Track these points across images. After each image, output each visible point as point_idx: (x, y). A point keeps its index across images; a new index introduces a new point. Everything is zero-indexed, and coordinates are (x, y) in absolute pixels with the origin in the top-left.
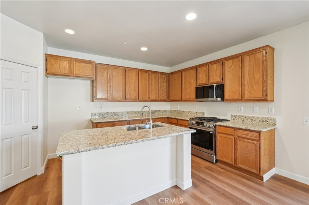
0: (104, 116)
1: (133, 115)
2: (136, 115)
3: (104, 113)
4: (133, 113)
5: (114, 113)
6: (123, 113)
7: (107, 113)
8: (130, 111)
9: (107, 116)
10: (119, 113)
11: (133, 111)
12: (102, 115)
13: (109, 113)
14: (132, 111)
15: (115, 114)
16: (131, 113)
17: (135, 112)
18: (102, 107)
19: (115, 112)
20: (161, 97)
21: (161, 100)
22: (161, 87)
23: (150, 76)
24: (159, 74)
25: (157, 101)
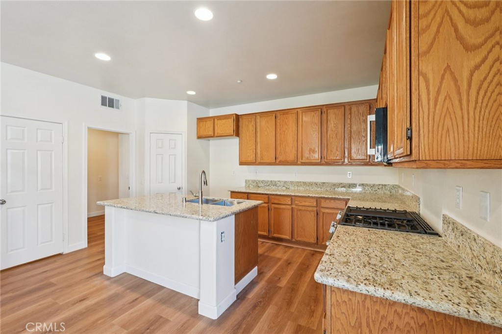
0: (258, 185)
1: (301, 188)
2: (308, 188)
3: (259, 181)
4: (302, 184)
5: (271, 181)
6: (285, 182)
7: (262, 182)
8: (296, 181)
9: (262, 185)
10: (279, 183)
11: (301, 181)
12: (257, 184)
13: (267, 182)
14: (299, 180)
15: (273, 183)
16: (298, 184)
17: (305, 183)
18: (256, 172)
19: (273, 180)
20: (354, 156)
21: (353, 162)
22: (353, 135)
23: (324, 115)
24: (347, 108)
25: (343, 164)
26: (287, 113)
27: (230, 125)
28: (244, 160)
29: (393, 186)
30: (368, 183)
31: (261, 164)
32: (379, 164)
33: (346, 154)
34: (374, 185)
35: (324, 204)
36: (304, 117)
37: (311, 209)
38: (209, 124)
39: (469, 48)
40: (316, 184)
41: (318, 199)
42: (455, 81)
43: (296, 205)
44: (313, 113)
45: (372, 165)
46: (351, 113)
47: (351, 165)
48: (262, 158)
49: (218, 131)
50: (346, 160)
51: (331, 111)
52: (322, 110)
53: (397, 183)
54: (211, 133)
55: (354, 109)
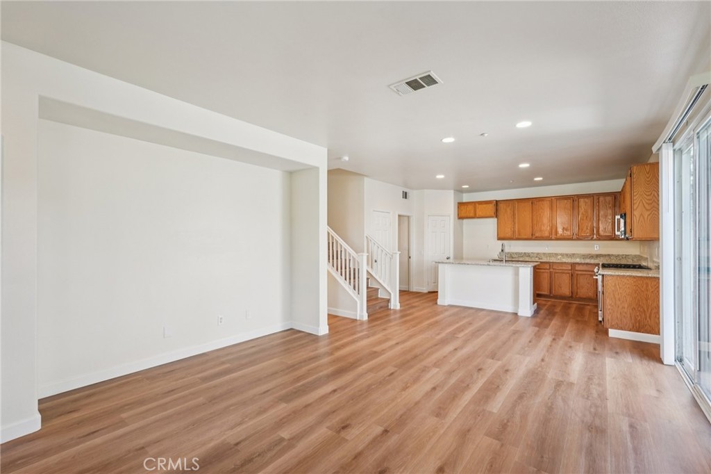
3: (513, 253)
6: (538, 254)
7: (516, 253)
8: (548, 253)
9: (516, 256)
10: (532, 254)
11: (553, 253)
12: (511, 255)
13: (519, 253)
15: (527, 255)
17: (556, 254)
18: (510, 246)
20: (602, 233)
21: (600, 238)
22: (600, 218)
23: (576, 203)
24: (596, 197)
25: (592, 239)
26: (543, 200)
27: (491, 208)
28: (502, 236)
29: (635, 256)
30: (614, 254)
31: (518, 239)
32: (622, 239)
33: (595, 232)
34: (618, 255)
35: (578, 268)
36: (558, 204)
37: (566, 271)
38: (470, 208)
39: (647, 210)
40: (567, 255)
41: (573, 265)
42: (644, 218)
43: (553, 269)
44: (566, 201)
45: (617, 240)
46: (599, 202)
47: (599, 240)
48: (519, 234)
49: (479, 213)
50: (595, 237)
51: (582, 200)
52: (574, 199)
53: (638, 253)
54: (472, 215)
55: (601, 199)
